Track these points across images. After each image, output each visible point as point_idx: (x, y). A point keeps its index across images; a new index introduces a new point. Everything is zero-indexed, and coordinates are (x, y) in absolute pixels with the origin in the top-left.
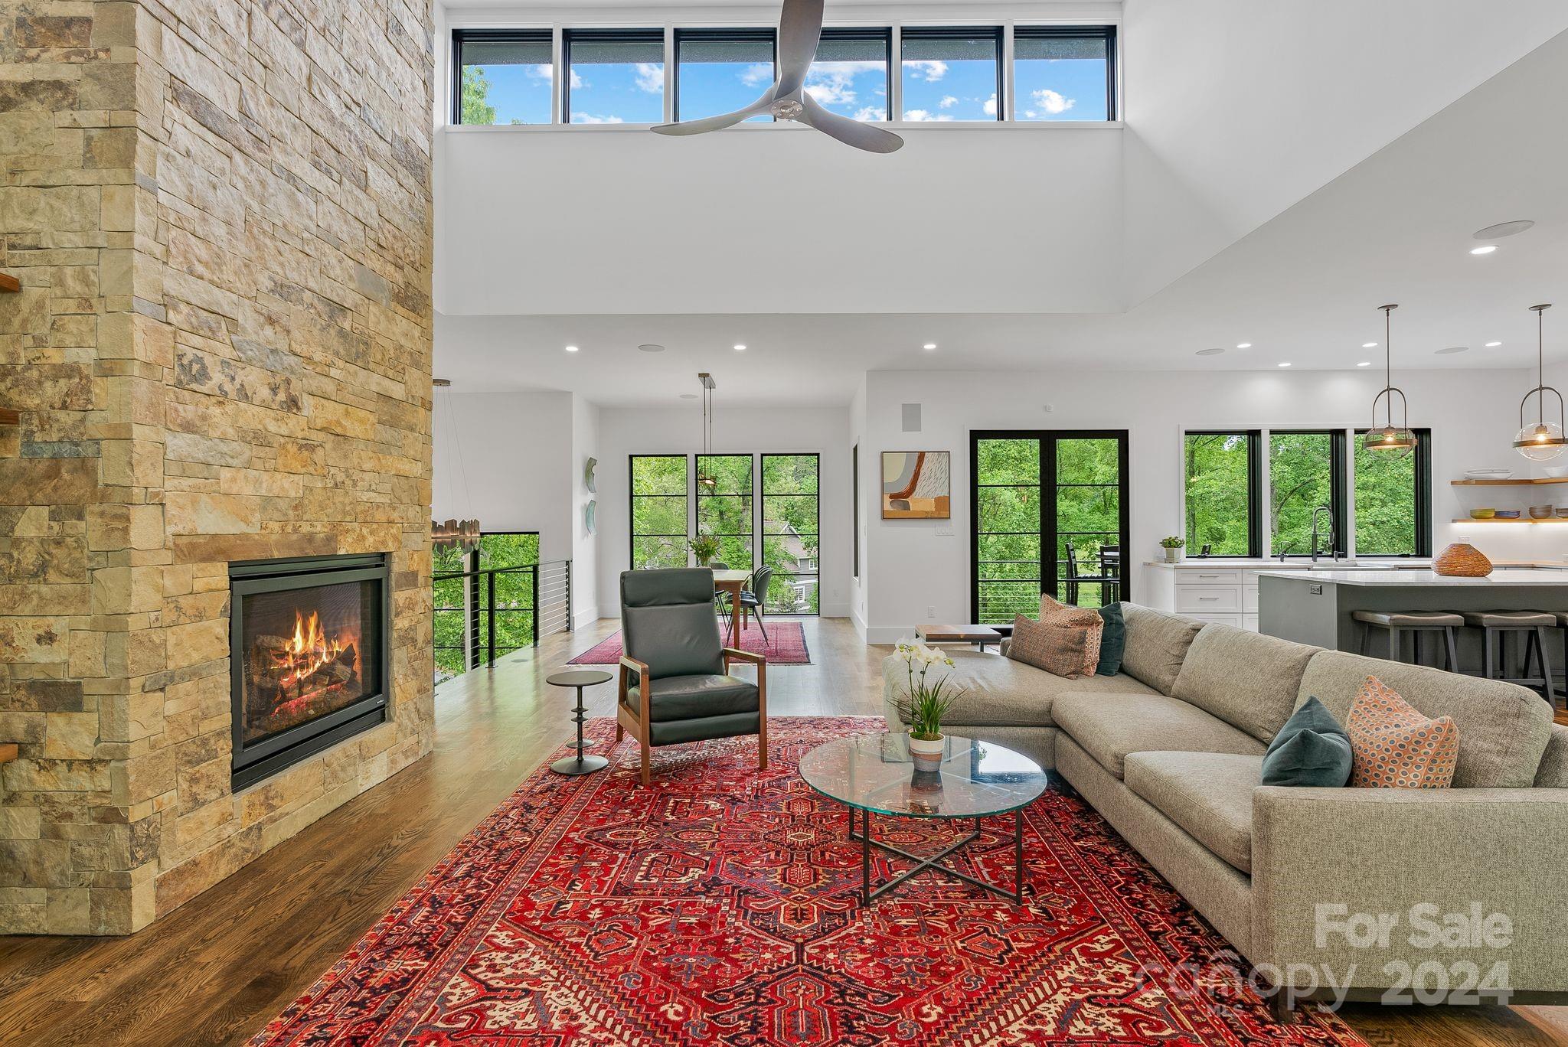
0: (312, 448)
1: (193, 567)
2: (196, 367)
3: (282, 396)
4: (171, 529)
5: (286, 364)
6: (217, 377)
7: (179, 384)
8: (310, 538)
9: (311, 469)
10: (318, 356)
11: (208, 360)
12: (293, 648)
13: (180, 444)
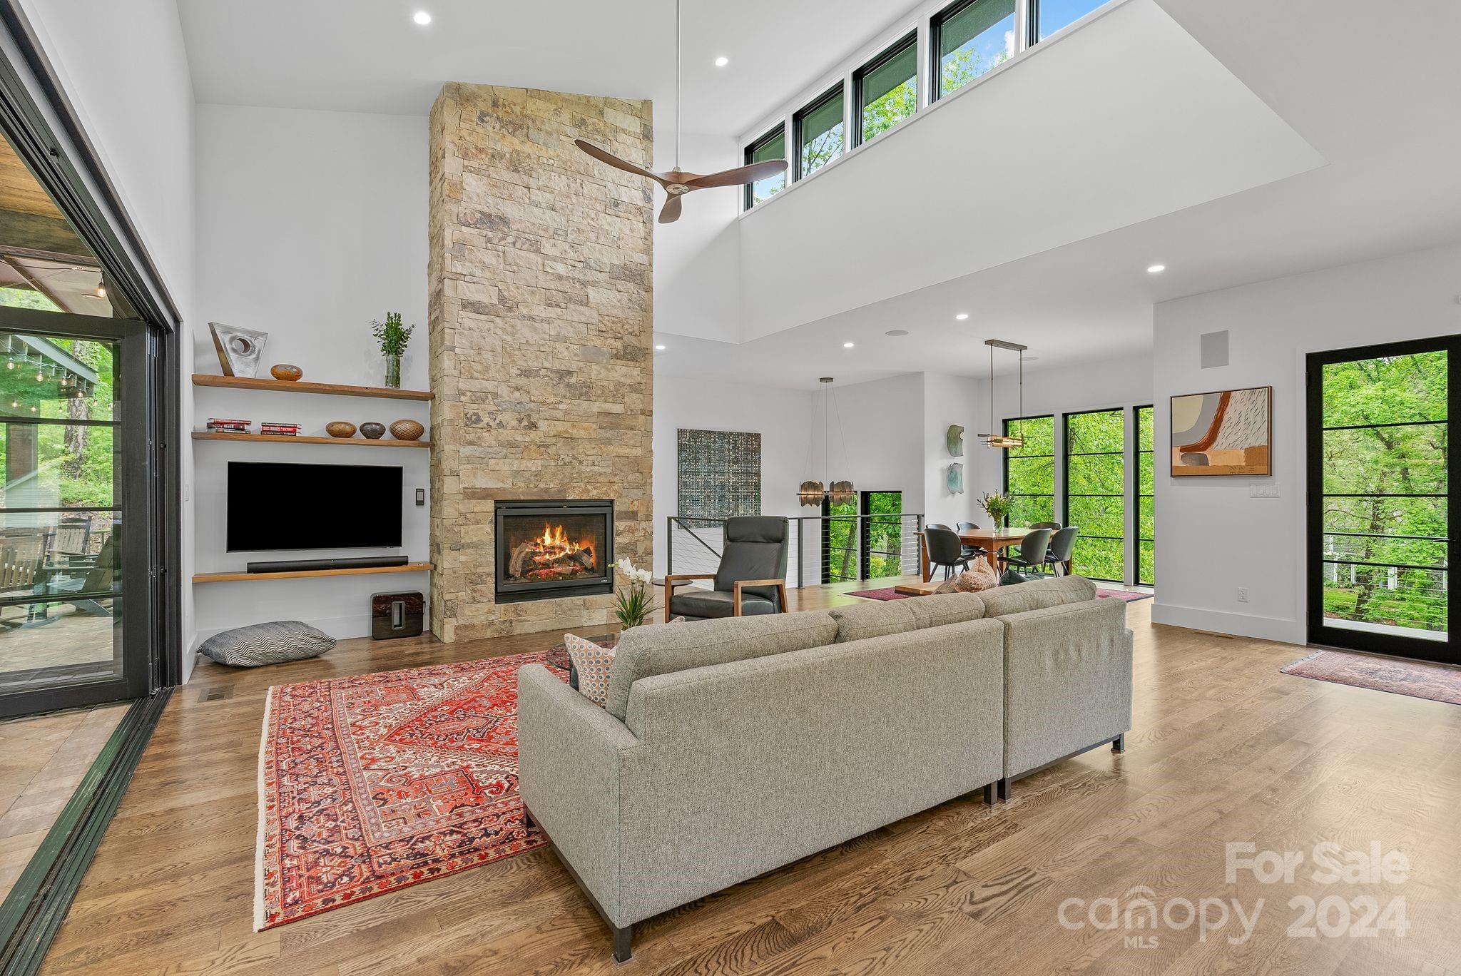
0: (547, 446)
1: (474, 502)
2: (474, 418)
3: (525, 423)
4: (462, 486)
5: (527, 408)
6: (486, 420)
7: (466, 425)
8: (546, 490)
9: (546, 457)
10: (550, 400)
11: (481, 413)
12: (543, 541)
13: (466, 451)
